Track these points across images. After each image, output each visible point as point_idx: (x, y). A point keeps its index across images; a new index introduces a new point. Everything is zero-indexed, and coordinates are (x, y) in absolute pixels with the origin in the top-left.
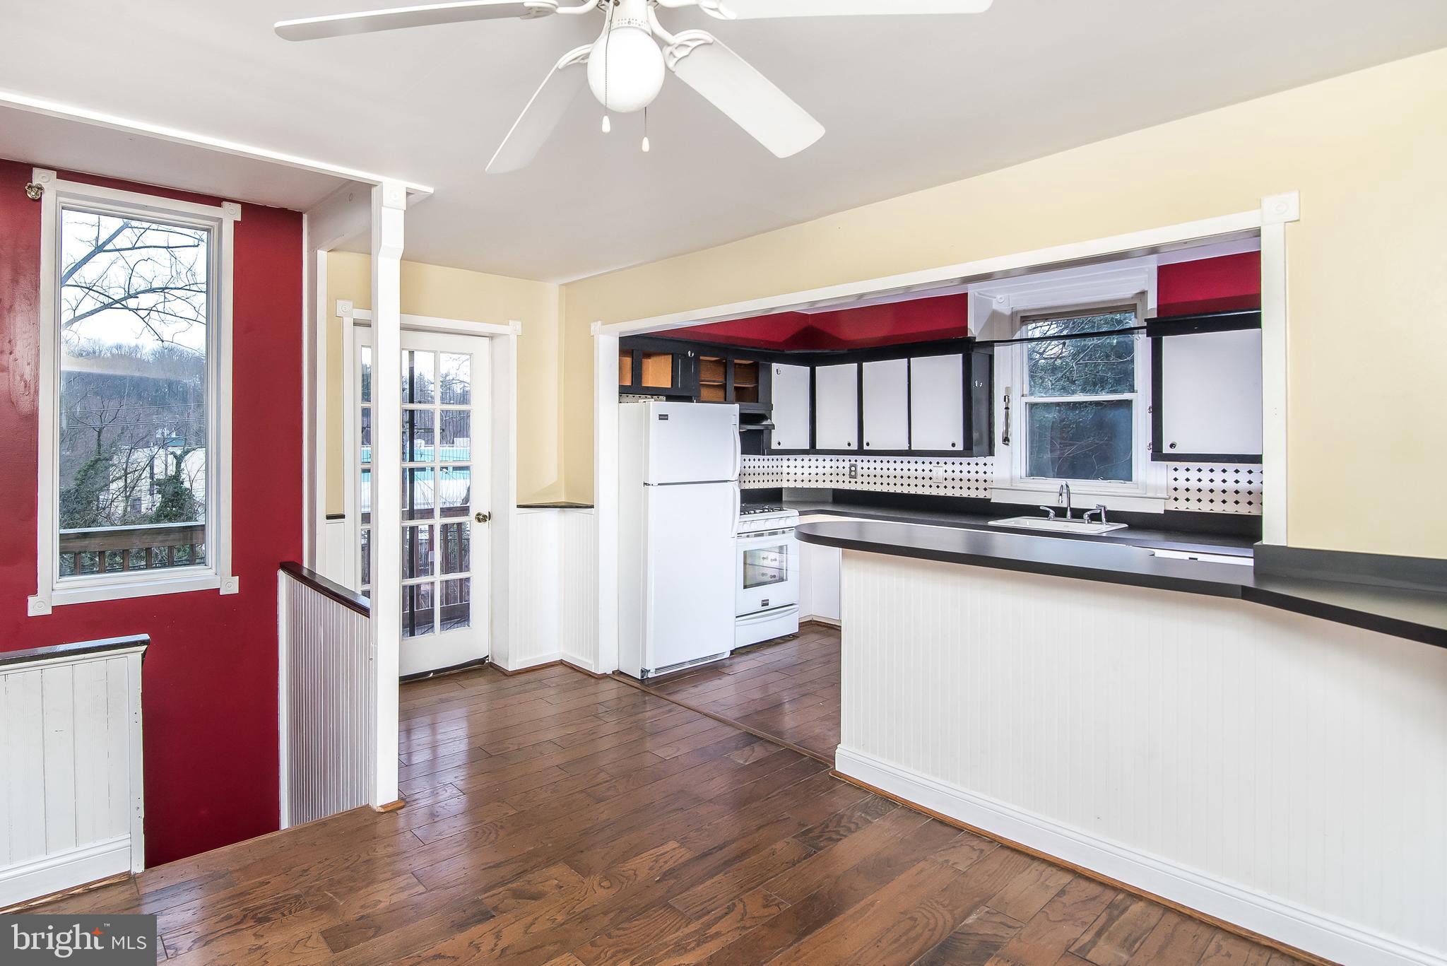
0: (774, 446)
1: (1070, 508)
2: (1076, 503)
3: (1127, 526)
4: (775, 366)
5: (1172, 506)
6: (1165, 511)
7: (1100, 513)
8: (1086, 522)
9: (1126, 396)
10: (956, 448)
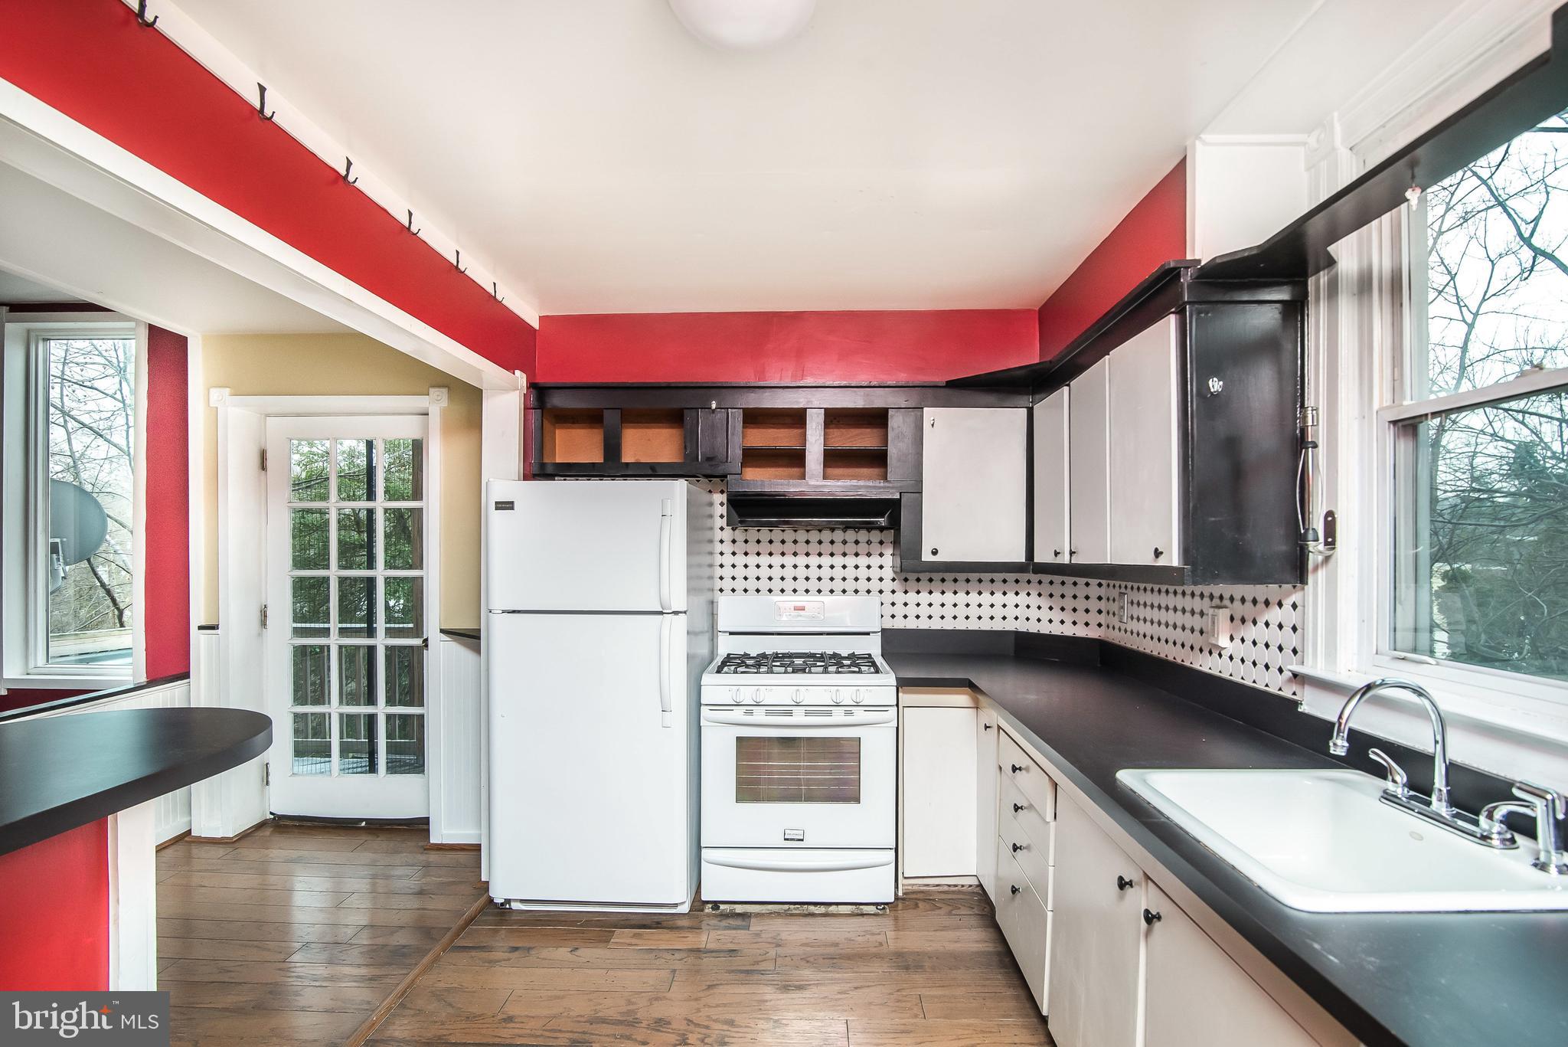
0: (927, 557)
7: (1538, 816)
8: (1496, 841)
10: (1161, 562)
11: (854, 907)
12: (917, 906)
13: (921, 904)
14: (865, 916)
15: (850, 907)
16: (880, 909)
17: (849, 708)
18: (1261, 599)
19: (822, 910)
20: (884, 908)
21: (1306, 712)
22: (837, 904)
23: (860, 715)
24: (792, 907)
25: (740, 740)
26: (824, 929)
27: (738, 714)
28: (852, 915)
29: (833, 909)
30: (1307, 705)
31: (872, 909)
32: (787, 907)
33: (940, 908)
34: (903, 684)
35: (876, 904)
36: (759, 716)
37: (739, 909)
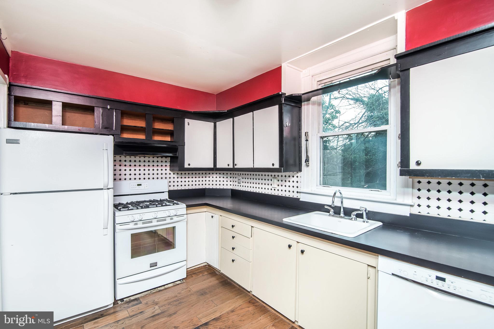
0: (186, 166)
1: (344, 208)
2: (348, 204)
3: (380, 224)
4: (187, 121)
5: (415, 211)
6: (410, 214)
7: (363, 213)
8: (353, 219)
9: (383, 128)
10: (274, 167)
11: (173, 283)
12: (192, 276)
13: (193, 275)
14: (179, 285)
15: (172, 284)
16: (182, 281)
17: (171, 217)
18: (287, 176)
19: (163, 288)
20: (183, 280)
21: (301, 200)
22: (167, 284)
23: (175, 219)
24: (152, 290)
25: (132, 235)
26: (169, 293)
27: (132, 226)
28: (174, 286)
29: (166, 286)
30: (301, 199)
31: (179, 282)
32: (150, 291)
33: (199, 275)
34: (188, 206)
35: (180, 280)
36: (140, 225)
37: (132, 298)
